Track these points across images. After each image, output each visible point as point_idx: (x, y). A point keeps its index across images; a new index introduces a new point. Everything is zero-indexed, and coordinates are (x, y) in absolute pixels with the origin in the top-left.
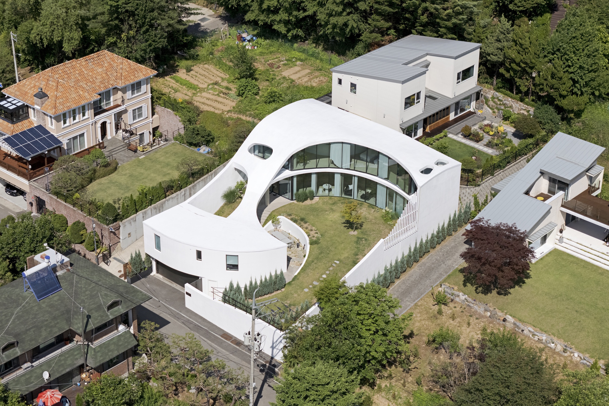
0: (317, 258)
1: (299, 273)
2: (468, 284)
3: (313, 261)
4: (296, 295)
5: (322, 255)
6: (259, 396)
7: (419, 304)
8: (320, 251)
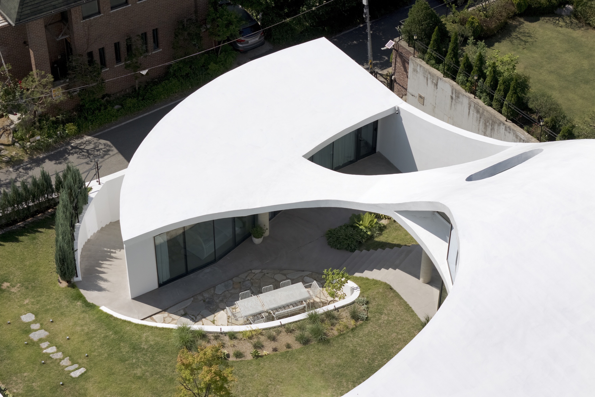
0: (120, 340)
5: (125, 350)
8: (144, 346)
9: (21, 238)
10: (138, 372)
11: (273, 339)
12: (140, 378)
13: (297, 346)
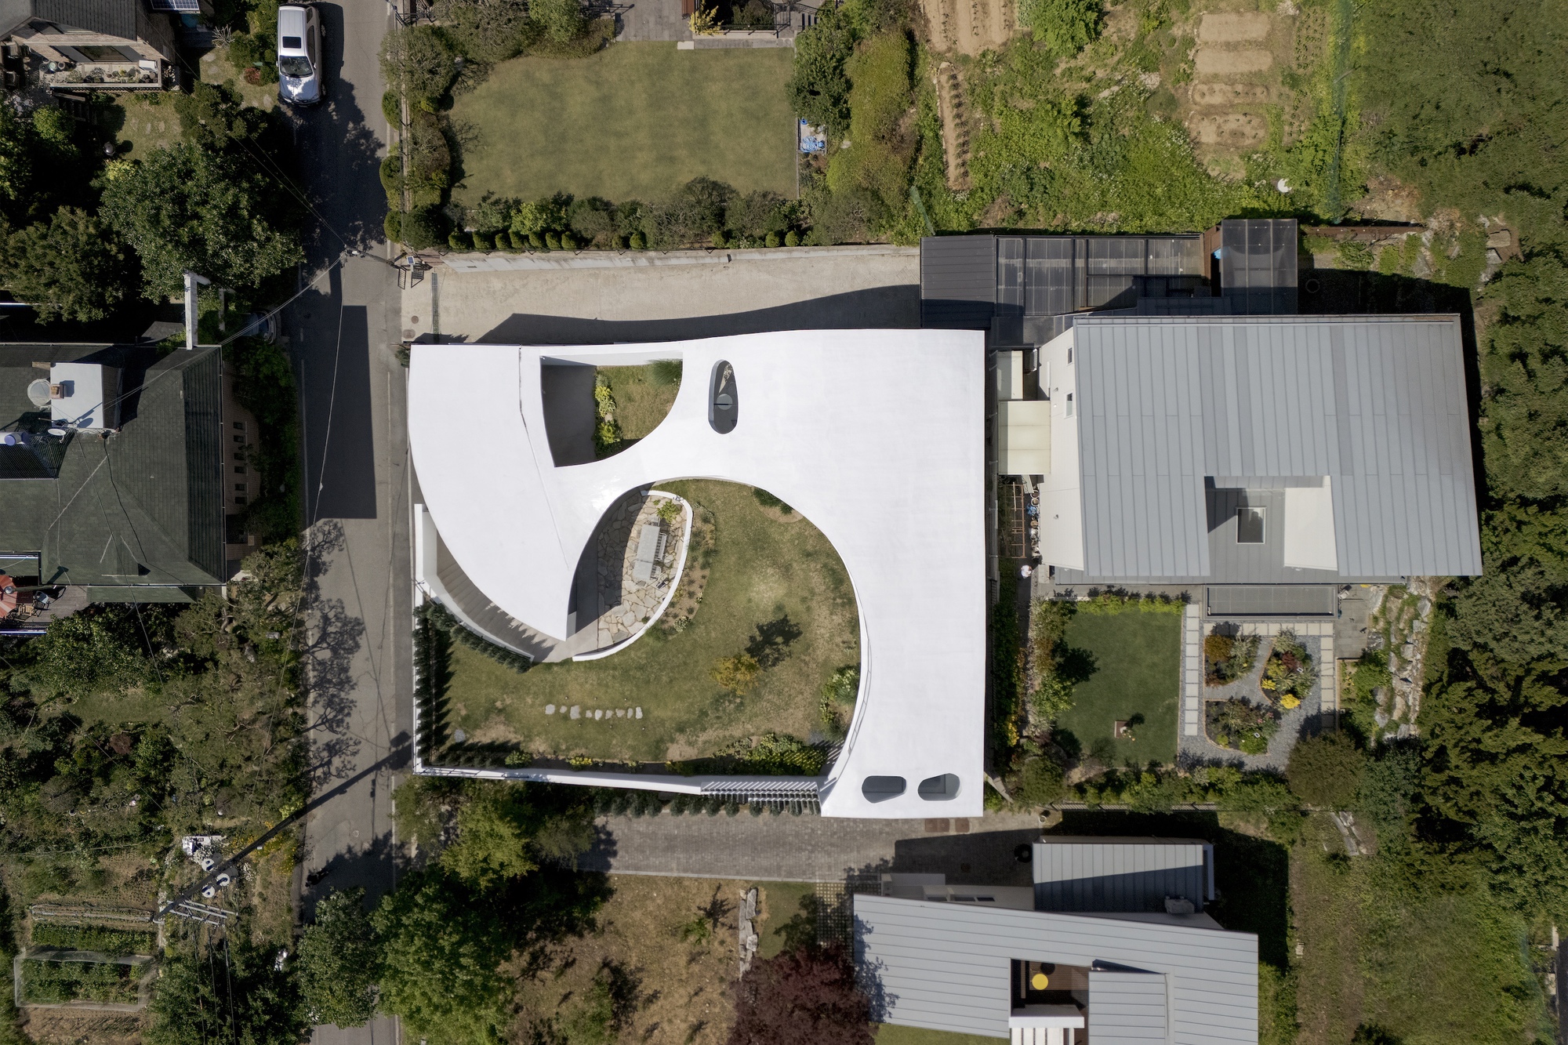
0: (626, 672)
1: (578, 663)
2: (784, 934)
3: (615, 669)
4: (529, 700)
5: (638, 674)
6: (341, 790)
7: (686, 883)
8: (643, 662)
9: (450, 669)
10: (665, 679)
11: (691, 582)
12: (671, 681)
13: (707, 572)
